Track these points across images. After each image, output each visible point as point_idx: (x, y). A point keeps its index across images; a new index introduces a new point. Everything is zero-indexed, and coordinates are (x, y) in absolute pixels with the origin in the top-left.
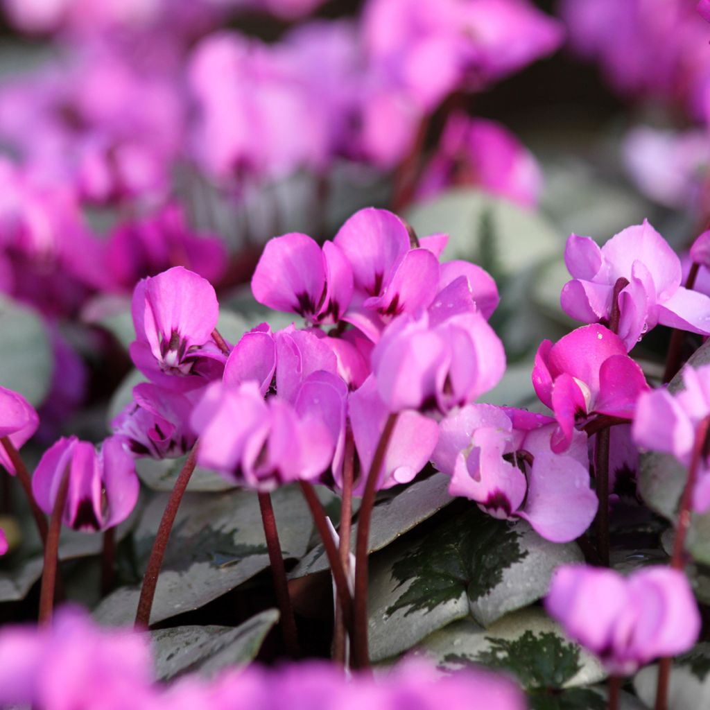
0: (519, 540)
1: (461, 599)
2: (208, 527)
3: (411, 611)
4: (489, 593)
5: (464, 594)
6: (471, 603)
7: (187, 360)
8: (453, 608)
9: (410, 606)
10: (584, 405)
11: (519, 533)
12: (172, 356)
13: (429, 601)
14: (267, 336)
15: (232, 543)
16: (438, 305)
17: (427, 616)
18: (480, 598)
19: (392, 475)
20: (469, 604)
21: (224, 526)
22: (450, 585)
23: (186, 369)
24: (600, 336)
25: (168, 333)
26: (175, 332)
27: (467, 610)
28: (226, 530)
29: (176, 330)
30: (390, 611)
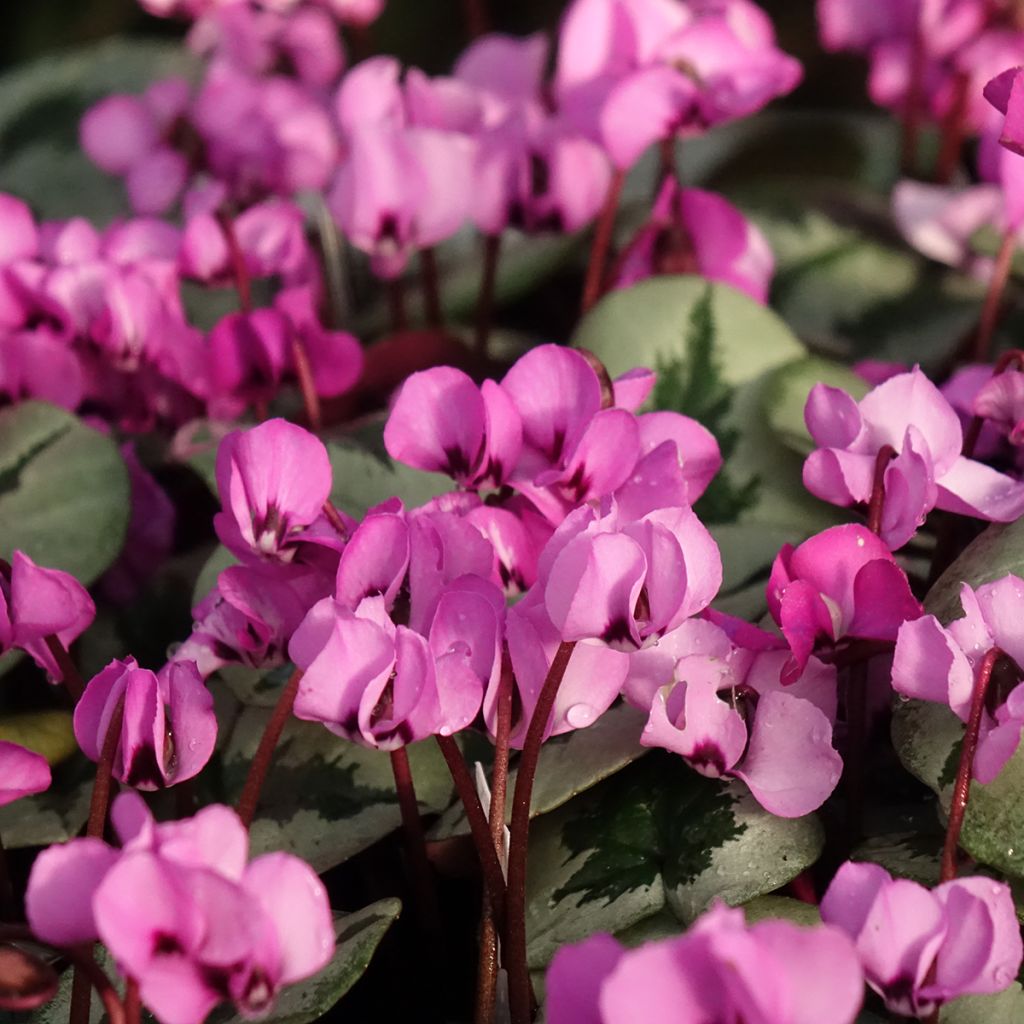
0: (734, 807)
1: (654, 884)
2: (319, 757)
3: (586, 900)
4: (692, 880)
5: (658, 878)
6: (667, 890)
7: (288, 546)
8: (643, 897)
9: (584, 892)
10: (832, 630)
11: (734, 796)
12: (269, 539)
13: (611, 886)
14: (398, 518)
15: (350, 782)
16: (637, 479)
17: (607, 909)
18: (680, 886)
19: (565, 717)
20: (666, 893)
21: (339, 758)
22: (639, 863)
23: (288, 556)
24: (861, 542)
25: (263, 508)
26: (272, 507)
27: (662, 901)
28: (344, 764)
29: (274, 504)
30: (559, 896)
